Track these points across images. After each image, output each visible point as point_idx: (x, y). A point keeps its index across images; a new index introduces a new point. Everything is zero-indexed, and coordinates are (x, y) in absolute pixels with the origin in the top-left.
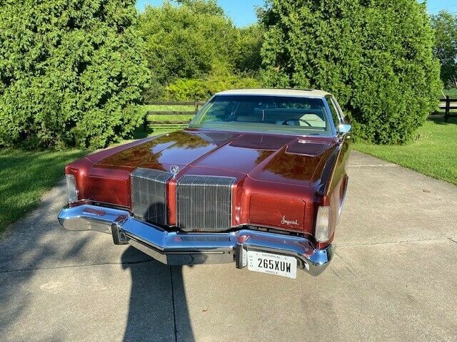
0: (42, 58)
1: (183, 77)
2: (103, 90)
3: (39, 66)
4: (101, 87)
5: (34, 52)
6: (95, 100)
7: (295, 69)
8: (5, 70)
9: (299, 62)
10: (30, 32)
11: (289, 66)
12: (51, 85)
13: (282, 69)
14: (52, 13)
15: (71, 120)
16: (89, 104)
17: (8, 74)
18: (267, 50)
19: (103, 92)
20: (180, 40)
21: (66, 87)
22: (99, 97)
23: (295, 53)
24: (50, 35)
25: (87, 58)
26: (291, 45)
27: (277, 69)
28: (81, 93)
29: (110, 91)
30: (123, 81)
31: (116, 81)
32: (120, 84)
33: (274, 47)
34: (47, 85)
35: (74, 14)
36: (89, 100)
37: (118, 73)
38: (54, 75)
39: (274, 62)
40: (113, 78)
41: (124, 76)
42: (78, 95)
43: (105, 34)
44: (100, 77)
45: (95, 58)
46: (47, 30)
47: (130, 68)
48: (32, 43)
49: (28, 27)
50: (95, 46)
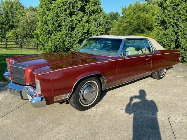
0: (60, 26)
1: (139, 33)
2: (79, 37)
3: (58, 29)
5: (56, 24)
6: (77, 41)
8: (50, 30)
9: (169, 24)
10: (56, 18)
12: (62, 36)
13: (163, 28)
14: (64, 11)
15: (68, 48)
16: (75, 42)
17: (50, 32)
19: (79, 38)
20: (139, 17)
21: (67, 36)
22: (78, 40)
24: (63, 18)
25: (74, 26)
27: (161, 28)
28: (72, 38)
29: (83, 38)
30: (90, 34)
31: (86, 34)
34: (61, 35)
35: (72, 10)
36: (75, 41)
37: (87, 31)
38: (63, 31)
39: (159, 24)
40: (85, 33)
41: (90, 32)
42: (71, 39)
43: (83, 17)
44: (79, 33)
45: (78, 26)
46: (62, 17)
47: (93, 29)
48: (56, 21)
49: (56, 16)
50: (80, 21)
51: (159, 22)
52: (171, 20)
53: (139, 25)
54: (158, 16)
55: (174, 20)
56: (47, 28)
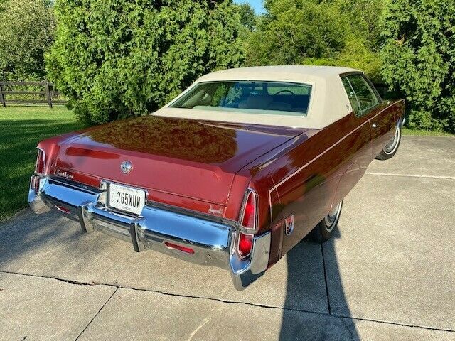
0: (127, 38)
1: (311, 56)
2: (184, 70)
3: (122, 47)
4: (182, 68)
5: (117, 33)
6: (177, 82)
7: (423, 41)
8: (96, 52)
9: (428, 32)
10: (114, 13)
11: (415, 38)
12: (134, 66)
13: (407, 43)
15: (152, 102)
16: (172, 85)
17: (99, 56)
18: (388, 19)
19: (184, 73)
20: (311, 17)
21: (148, 67)
22: (181, 78)
23: (424, 21)
24: (135, 14)
25: (169, 37)
26: (419, 11)
27: (400, 42)
28: (164, 74)
29: (193, 71)
30: (211, 62)
31: (201, 62)
32: (208, 64)
33: (397, 14)
34: (130, 66)
36: (172, 80)
37: (203, 53)
38: (137, 54)
39: (396, 34)
40: (198, 58)
41: (211, 56)
42: (161, 76)
43: (191, 11)
44: (182, 58)
45: (179, 37)
46: (131, 10)
47: (219, 47)
48: (117, 24)
49: (113, 8)
50: (182, 25)
51: (397, 27)
52: (436, 22)
53: (310, 37)
54: (392, 11)
55: (442, 21)
56: (88, 45)
